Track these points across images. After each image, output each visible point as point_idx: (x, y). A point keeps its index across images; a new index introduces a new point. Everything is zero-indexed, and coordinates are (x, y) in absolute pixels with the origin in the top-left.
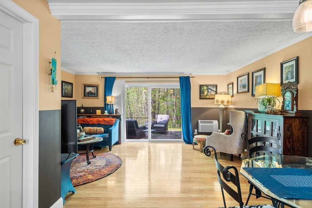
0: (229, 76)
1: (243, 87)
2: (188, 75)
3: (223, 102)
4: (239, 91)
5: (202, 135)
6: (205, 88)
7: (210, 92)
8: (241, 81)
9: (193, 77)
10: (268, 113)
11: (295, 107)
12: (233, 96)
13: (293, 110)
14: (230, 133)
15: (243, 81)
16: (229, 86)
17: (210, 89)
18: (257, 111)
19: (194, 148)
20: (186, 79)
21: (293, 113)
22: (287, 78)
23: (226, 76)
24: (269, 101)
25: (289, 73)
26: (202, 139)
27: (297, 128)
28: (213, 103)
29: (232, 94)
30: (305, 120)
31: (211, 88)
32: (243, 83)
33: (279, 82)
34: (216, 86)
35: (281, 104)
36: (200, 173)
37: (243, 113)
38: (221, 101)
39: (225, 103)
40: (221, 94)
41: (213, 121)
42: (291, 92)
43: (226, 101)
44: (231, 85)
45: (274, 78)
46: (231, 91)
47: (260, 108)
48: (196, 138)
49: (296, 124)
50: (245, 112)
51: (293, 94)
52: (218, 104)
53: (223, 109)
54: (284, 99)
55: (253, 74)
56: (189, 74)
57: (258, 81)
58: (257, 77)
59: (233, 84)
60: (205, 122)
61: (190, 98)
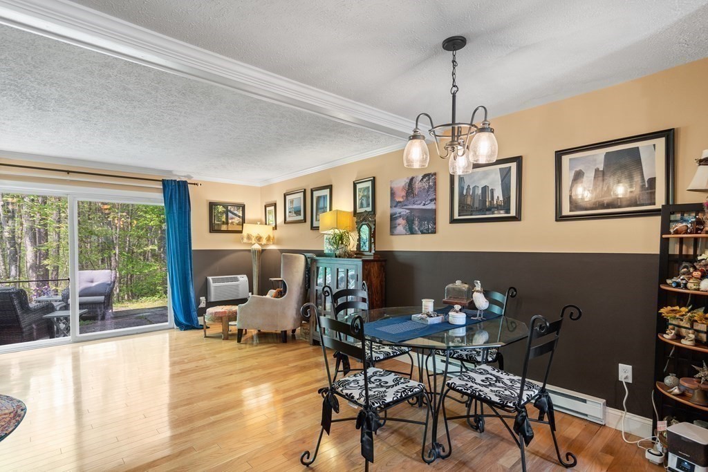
0: (268, 189)
1: (295, 213)
2: (184, 179)
3: (259, 239)
4: (288, 219)
5: (222, 307)
6: (221, 209)
7: (232, 218)
8: (292, 202)
9: (195, 184)
10: (340, 257)
11: (373, 246)
12: (275, 228)
13: (370, 250)
14: (280, 294)
15: (294, 202)
16: (268, 209)
17: (231, 212)
18: (321, 254)
19: (205, 334)
20: (179, 186)
21: (370, 256)
22: (362, 206)
23: (261, 188)
24: (341, 238)
25: (365, 199)
26: (225, 312)
27: (375, 274)
28: (240, 241)
29: (274, 224)
30: (384, 263)
31: (232, 210)
32: (295, 205)
33: (352, 209)
34: (243, 207)
35: (356, 243)
36: (242, 372)
37: (302, 257)
38: (257, 237)
39: (264, 241)
40: (254, 222)
41: (239, 276)
42: (368, 225)
43: (264, 236)
44: (273, 208)
45: (343, 203)
46: (271, 218)
47: (327, 248)
48: (211, 314)
49: (375, 269)
50: (305, 256)
51: (370, 229)
52: (250, 242)
53: (259, 251)
54: (360, 236)
55: (312, 191)
56: (185, 176)
57: (321, 205)
58: (319, 198)
59: (275, 205)
60: (223, 280)
61: (190, 229)
